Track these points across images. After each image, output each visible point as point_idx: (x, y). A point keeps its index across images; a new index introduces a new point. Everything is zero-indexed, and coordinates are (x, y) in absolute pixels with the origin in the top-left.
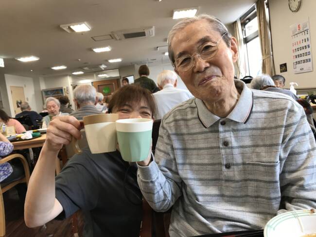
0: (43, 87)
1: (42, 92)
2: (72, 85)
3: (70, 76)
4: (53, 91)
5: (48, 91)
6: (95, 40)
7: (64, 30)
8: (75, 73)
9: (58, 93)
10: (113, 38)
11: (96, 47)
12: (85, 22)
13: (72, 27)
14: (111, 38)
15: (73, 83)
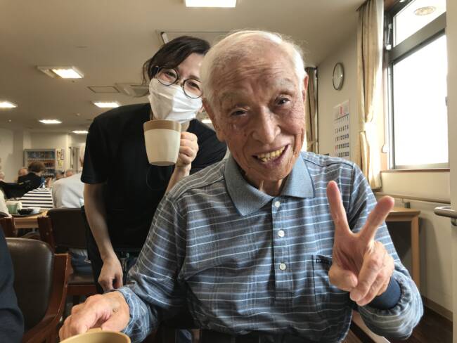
0: (28, 145)
1: (24, 152)
2: (70, 148)
3: (69, 134)
4: (41, 152)
5: (33, 152)
6: (94, 91)
7: (44, 74)
8: (76, 132)
9: (47, 157)
10: (119, 92)
11: (98, 101)
12: (73, 67)
13: (54, 71)
14: (116, 91)
15: (72, 144)
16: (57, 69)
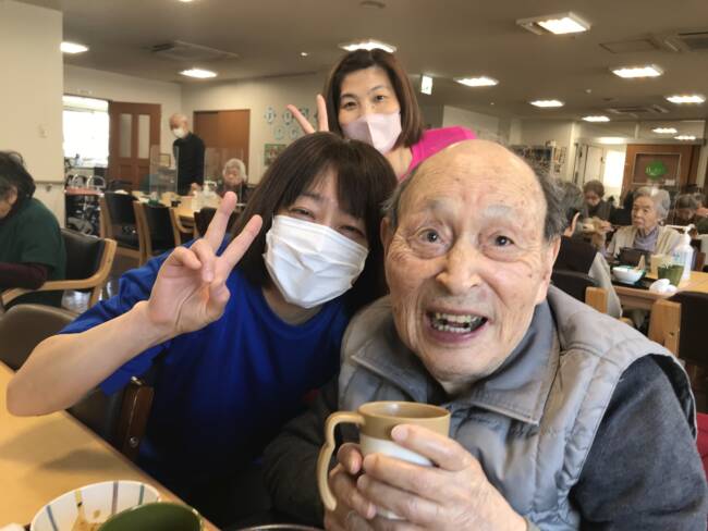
6: (612, 51)
8: (590, 119)
9: (539, 158)
10: (656, 48)
11: (619, 66)
12: (571, 14)
13: (541, 24)
14: (651, 47)
15: (581, 139)
16: (545, 21)
